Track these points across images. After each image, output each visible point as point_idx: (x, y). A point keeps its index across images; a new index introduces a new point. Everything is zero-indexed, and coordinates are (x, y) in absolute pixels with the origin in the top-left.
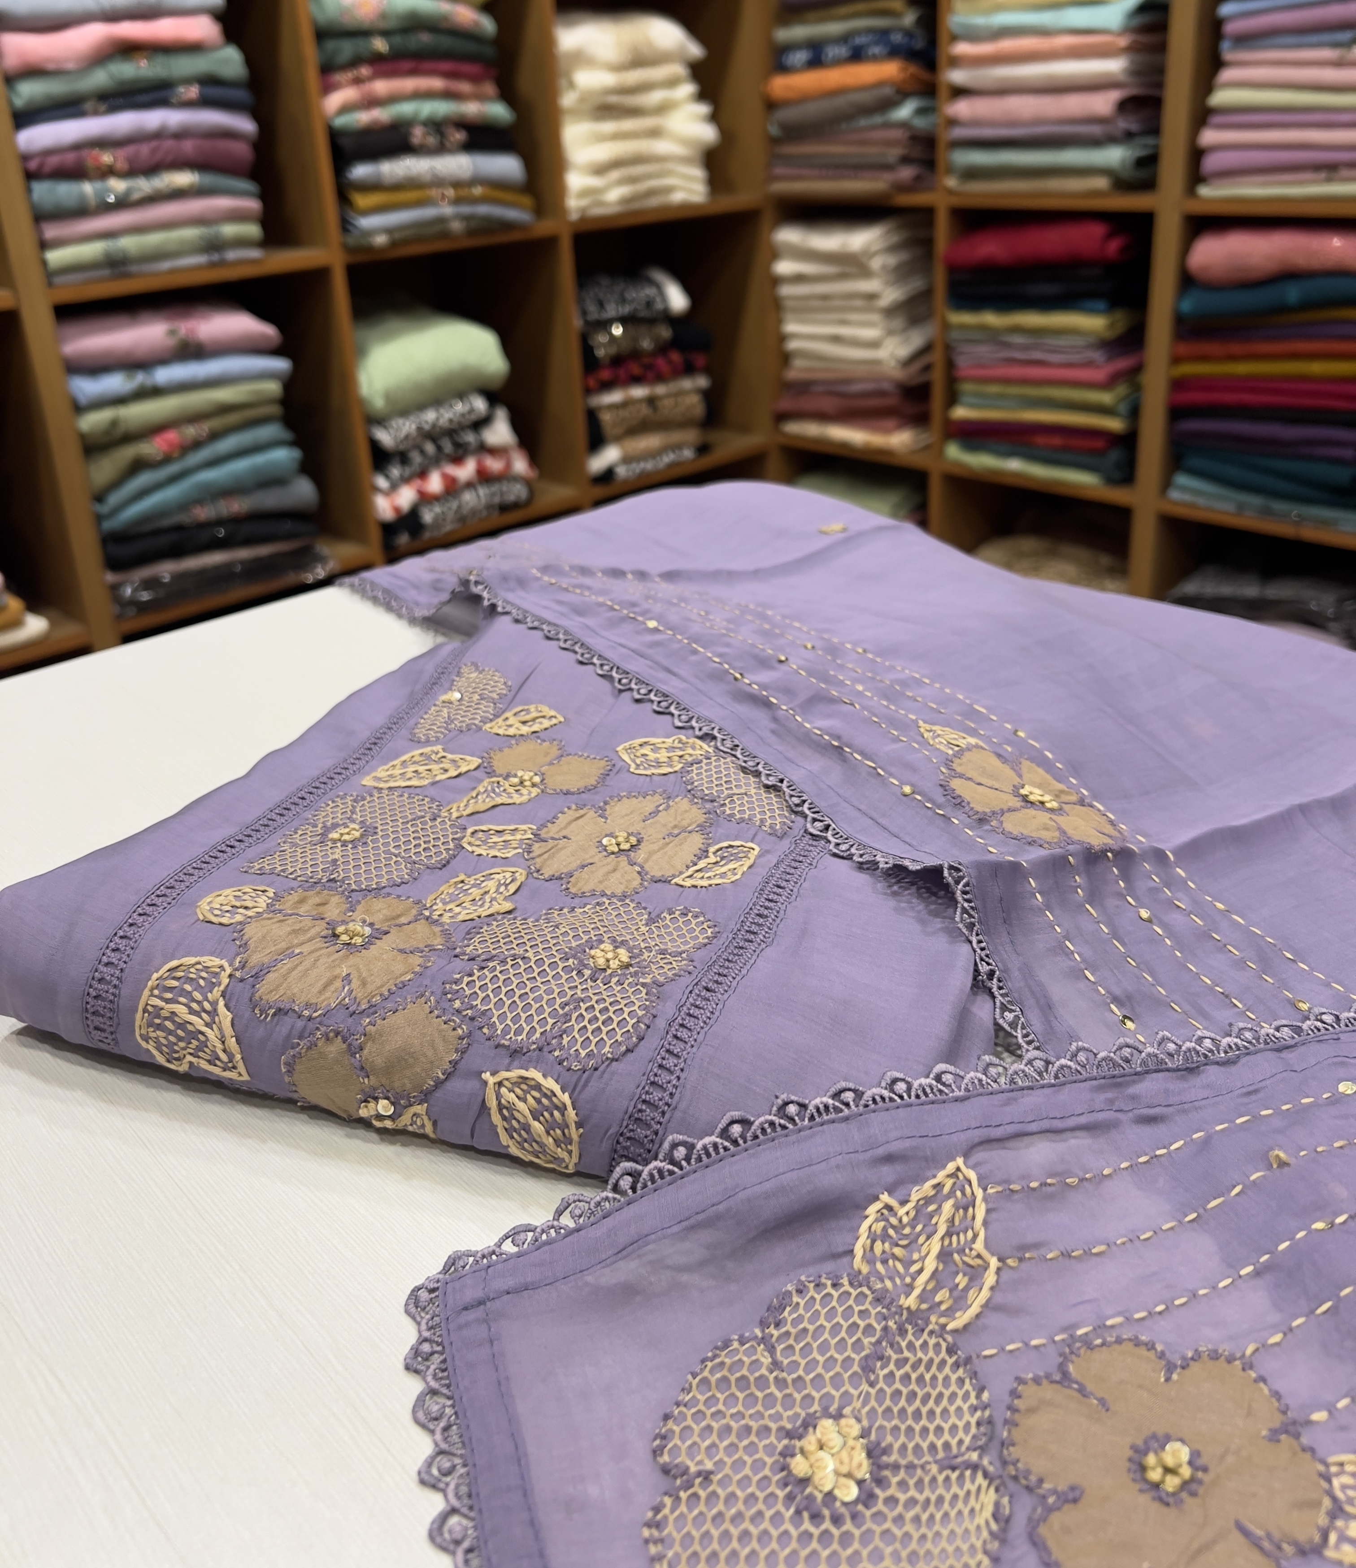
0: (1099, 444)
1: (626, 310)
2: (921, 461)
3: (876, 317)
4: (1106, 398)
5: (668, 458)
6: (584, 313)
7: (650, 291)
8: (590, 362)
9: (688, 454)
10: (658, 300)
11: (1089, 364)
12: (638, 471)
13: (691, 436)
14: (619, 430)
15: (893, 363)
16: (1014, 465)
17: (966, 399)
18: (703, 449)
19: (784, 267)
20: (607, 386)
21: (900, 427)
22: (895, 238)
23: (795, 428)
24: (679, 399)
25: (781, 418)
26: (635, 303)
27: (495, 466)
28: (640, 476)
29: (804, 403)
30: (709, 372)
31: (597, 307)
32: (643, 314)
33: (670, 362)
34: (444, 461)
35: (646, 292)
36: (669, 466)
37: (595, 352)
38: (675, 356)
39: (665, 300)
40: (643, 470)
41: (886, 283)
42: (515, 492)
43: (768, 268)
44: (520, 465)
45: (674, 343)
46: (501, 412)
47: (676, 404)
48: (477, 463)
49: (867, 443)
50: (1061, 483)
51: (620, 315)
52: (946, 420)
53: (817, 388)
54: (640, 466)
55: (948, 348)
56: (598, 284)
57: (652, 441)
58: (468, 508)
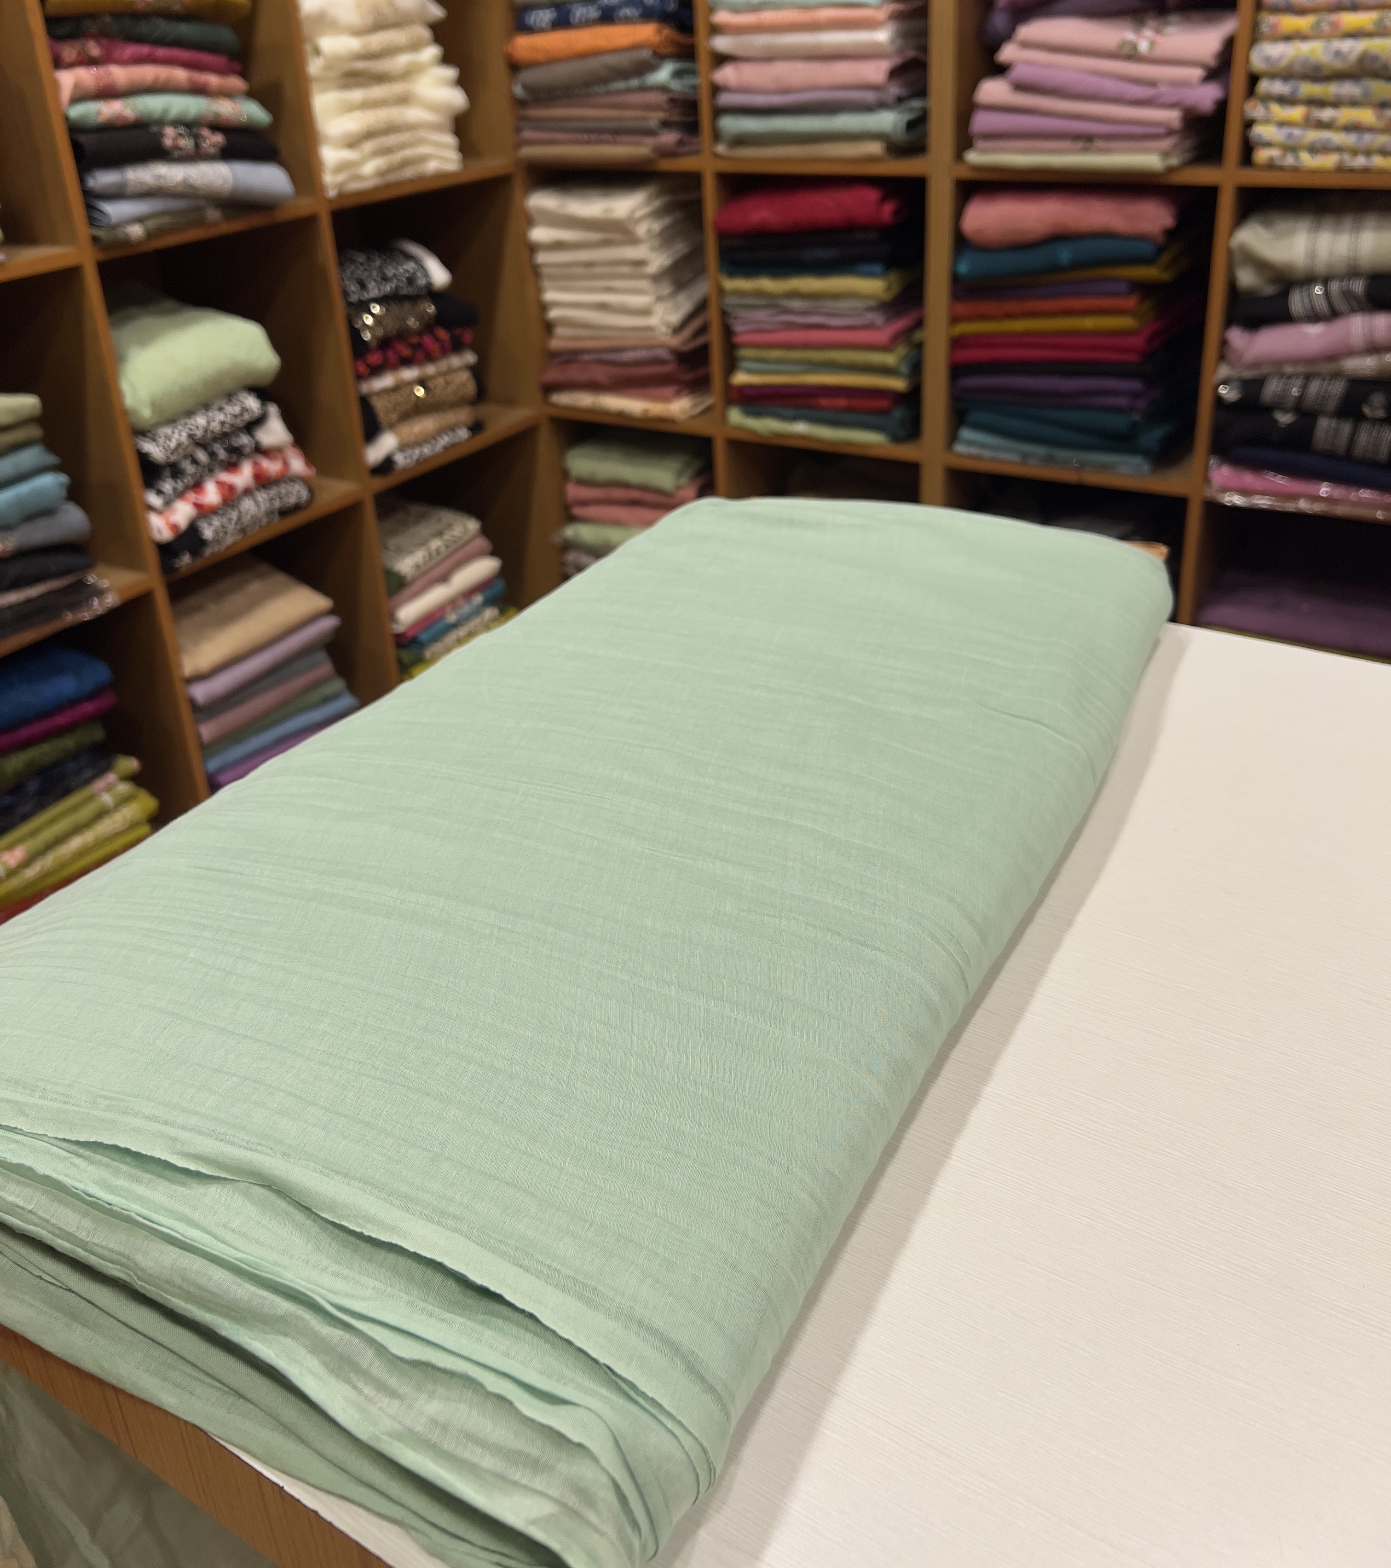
0: (884, 403)
1: (388, 288)
2: (703, 427)
3: (644, 284)
4: (889, 359)
5: (445, 440)
6: (346, 294)
7: (410, 266)
8: (359, 347)
9: (463, 434)
10: (419, 274)
11: (869, 327)
12: (415, 458)
13: (464, 415)
14: (394, 417)
15: (664, 329)
16: (801, 428)
17: (745, 364)
18: (476, 428)
20: (376, 371)
21: (678, 394)
22: (657, 203)
23: (564, 399)
24: (449, 378)
25: (549, 389)
26: (395, 280)
27: (272, 467)
28: (418, 462)
29: (574, 373)
30: (475, 348)
31: (359, 286)
32: (404, 292)
33: (437, 339)
34: (217, 470)
35: (405, 267)
36: (446, 448)
37: (362, 335)
38: (442, 334)
39: (426, 274)
40: (421, 456)
41: (653, 249)
42: (295, 494)
43: (524, 235)
44: (297, 465)
45: (440, 320)
46: (273, 410)
47: (447, 383)
48: (254, 468)
49: (646, 411)
50: (849, 444)
51: (382, 294)
52: (728, 387)
53: (586, 357)
54: (417, 452)
55: (724, 314)
56: (352, 261)
57: (425, 425)
58: (249, 517)
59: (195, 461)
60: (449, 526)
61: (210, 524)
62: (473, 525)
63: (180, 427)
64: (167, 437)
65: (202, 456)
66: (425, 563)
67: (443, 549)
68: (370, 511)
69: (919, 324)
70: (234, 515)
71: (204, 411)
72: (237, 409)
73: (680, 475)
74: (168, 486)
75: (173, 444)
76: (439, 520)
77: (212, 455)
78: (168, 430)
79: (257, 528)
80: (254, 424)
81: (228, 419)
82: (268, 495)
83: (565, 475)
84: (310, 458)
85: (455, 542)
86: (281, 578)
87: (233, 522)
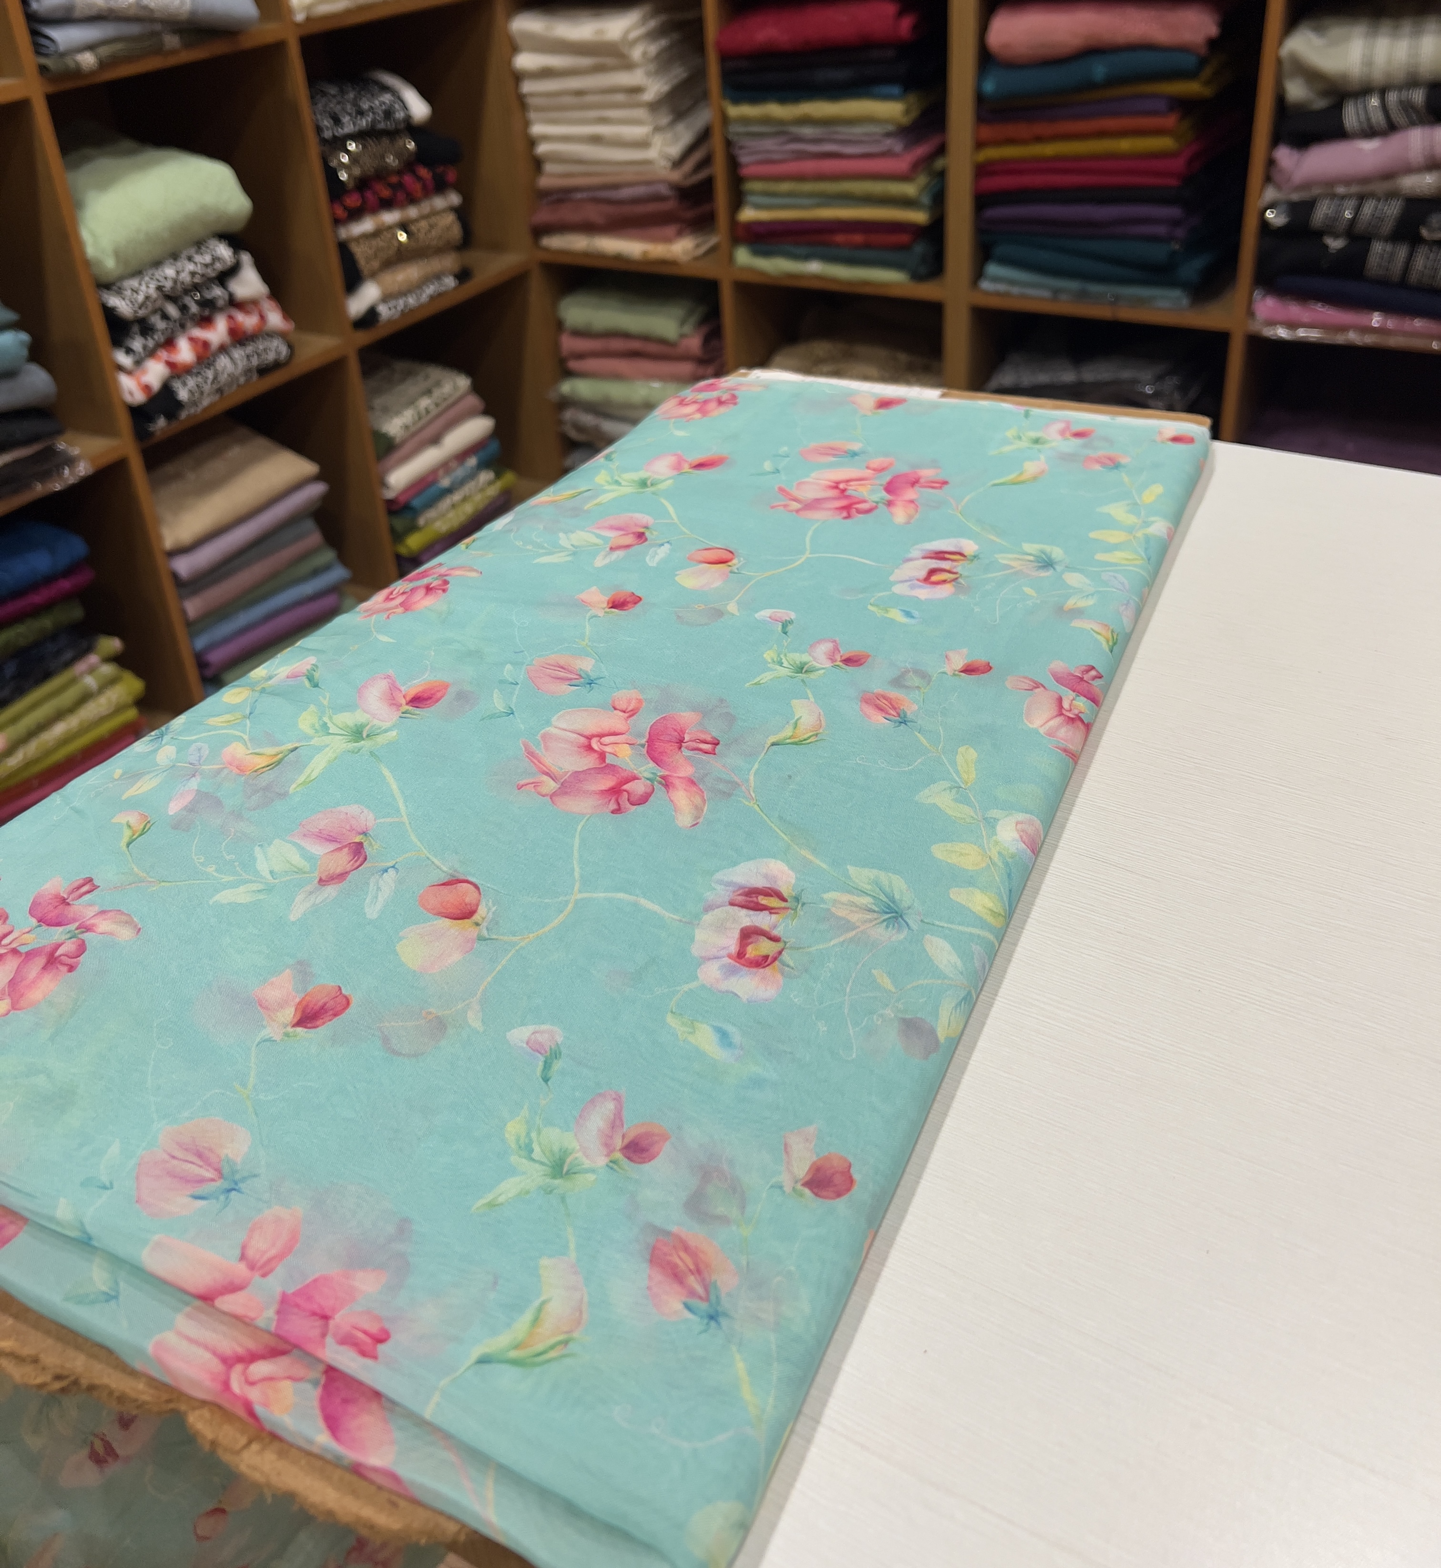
0: (904, 238)
1: (364, 123)
2: (708, 270)
3: (641, 113)
4: (909, 189)
5: (430, 290)
6: (319, 129)
7: (387, 98)
8: (335, 188)
9: (450, 282)
10: (397, 107)
11: (888, 154)
12: (399, 308)
13: (449, 262)
14: (376, 264)
15: (663, 163)
17: (753, 199)
18: (463, 275)
19: (525, 61)
20: (355, 215)
21: (680, 234)
22: (652, 24)
23: (555, 242)
24: (433, 220)
25: (539, 231)
26: (371, 114)
27: (248, 321)
28: (403, 313)
29: (566, 213)
30: (458, 187)
31: (332, 121)
32: (382, 126)
33: (419, 178)
34: (189, 324)
35: (382, 99)
36: (432, 298)
37: (339, 174)
38: (424, 172)
39: (405, 107)
40: (405, 306)
41: (649, 74)
42: (273, 349)
43: (509, 62)
44: (275, 319)
45: (421, 158)
46: (246, 258)
47: (432, 227)
48: (228, 322)
49: (645, 253)
50: (866, 283)
51: (357, 128)
52: (734, 223)
53: (579, 196)
54: (401, 303)
55: (729, 144)
56: (324, 94)
57: (410, 273)
58: (226, 376)
59: (165, 317)
60: (438, 384)
61: (185, 384)
62: (463, 382)
63: (147, 279)
64: (135, 291)
65: (172, 310)
66: (414, 424)
67: (432, 407)
68: (354, 367)
69: (941, 150)
70: (210, 374)
71: (172, 261)
72: (208, 259)
73: (683, 323)
74: (137, 344)
75: (141, 298)
76: (427, 377)
77: (184, 309)
78: (134, 283)
79: (235, 387)
80: (226, 276)
81: (199, 269)
82: (245, 351)
83: (559, 325)
84: (287, 312)
85: (445, 399)
86: (261, 442)
87: (209, 382)
